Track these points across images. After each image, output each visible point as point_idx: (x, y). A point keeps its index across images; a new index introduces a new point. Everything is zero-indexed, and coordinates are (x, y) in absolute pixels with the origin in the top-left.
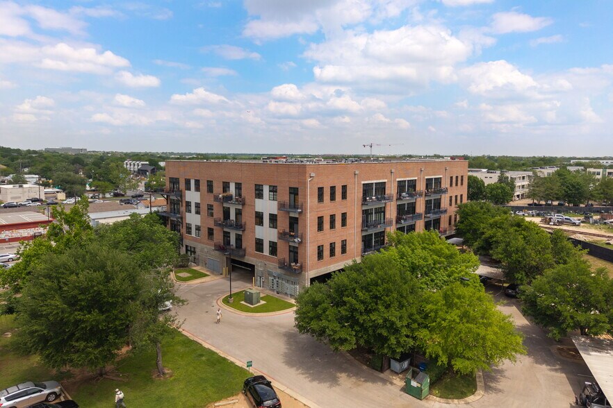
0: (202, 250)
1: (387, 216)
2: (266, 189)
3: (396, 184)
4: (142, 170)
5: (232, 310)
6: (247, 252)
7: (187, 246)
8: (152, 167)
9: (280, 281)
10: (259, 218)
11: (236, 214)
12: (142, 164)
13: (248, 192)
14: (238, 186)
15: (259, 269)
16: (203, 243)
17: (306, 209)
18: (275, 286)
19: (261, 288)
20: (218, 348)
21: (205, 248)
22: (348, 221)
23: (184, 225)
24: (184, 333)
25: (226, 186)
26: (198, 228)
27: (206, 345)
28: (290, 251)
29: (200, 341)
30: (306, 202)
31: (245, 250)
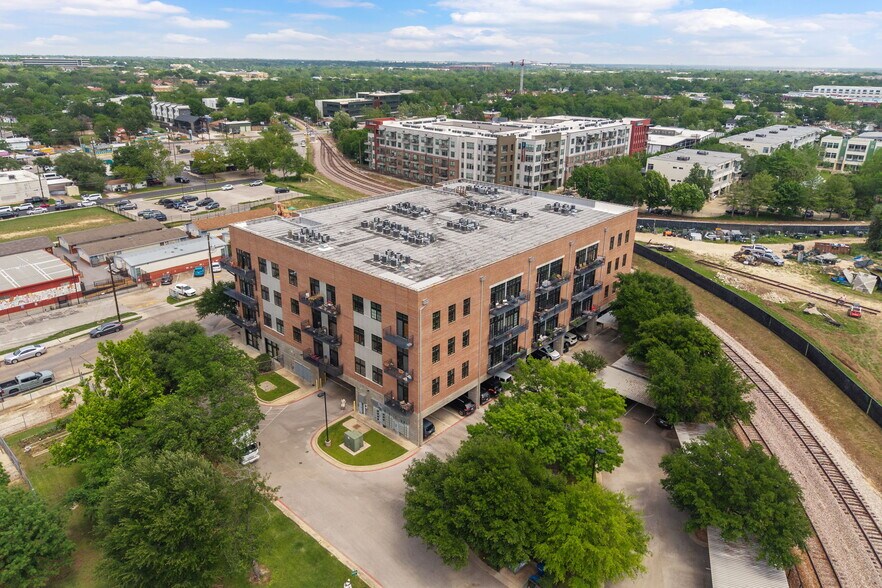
0: (287, 350)
1: (522, 315)
2: (367, 305)
3: (535, 274)
4: (181, 122)
5: (330, 460)
6: (345, 369)
7: (266, 340)
8: (197, 118)
9: (387, 414)
10: (359, 334)
11: (330, 322)
12: (180, 110)
13: (344, 301)
14: (331, 289)
15: (361, 392)
16: (288, 343)
17: (418, 344)
18: (381, 418)
19: (364, 416)
20: (318, 532)
21: (291, 349)
22: (471, 339)
23: (261, 313)
24: (277, 504)
25: (314, 285)
26: (280, 323)
27: (305, 528)
28: (398, 384)
29: (296, 520)
30: (418, 335)
31: (342, 367)
